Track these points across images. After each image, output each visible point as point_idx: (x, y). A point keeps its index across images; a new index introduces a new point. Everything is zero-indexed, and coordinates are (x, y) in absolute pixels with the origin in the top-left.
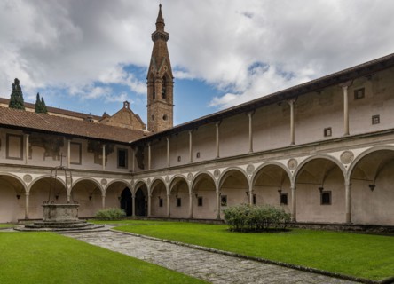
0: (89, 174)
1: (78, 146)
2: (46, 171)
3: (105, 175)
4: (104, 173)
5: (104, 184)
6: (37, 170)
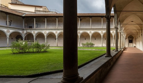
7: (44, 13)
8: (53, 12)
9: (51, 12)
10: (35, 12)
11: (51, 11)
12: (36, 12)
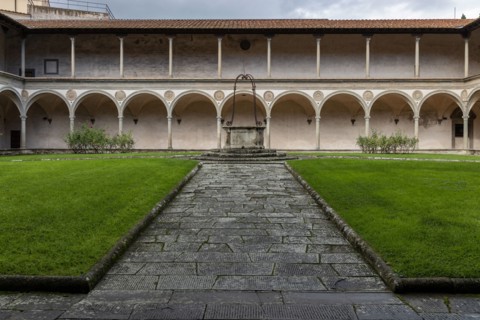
7: (64, 17)
8: (97, 14)
9: (89, 13)
10: (29, 15)
11: (90, 10)
12: (32, 13)
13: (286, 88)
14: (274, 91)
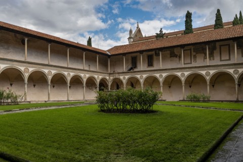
0: (223, 67)
1: (227, 47)
2: (192, 69)
3: (236, 66)
4: (235, 64)
5: (236, 74)
6: (188, 70)
13: (57, 70)
14: (52, 71)
